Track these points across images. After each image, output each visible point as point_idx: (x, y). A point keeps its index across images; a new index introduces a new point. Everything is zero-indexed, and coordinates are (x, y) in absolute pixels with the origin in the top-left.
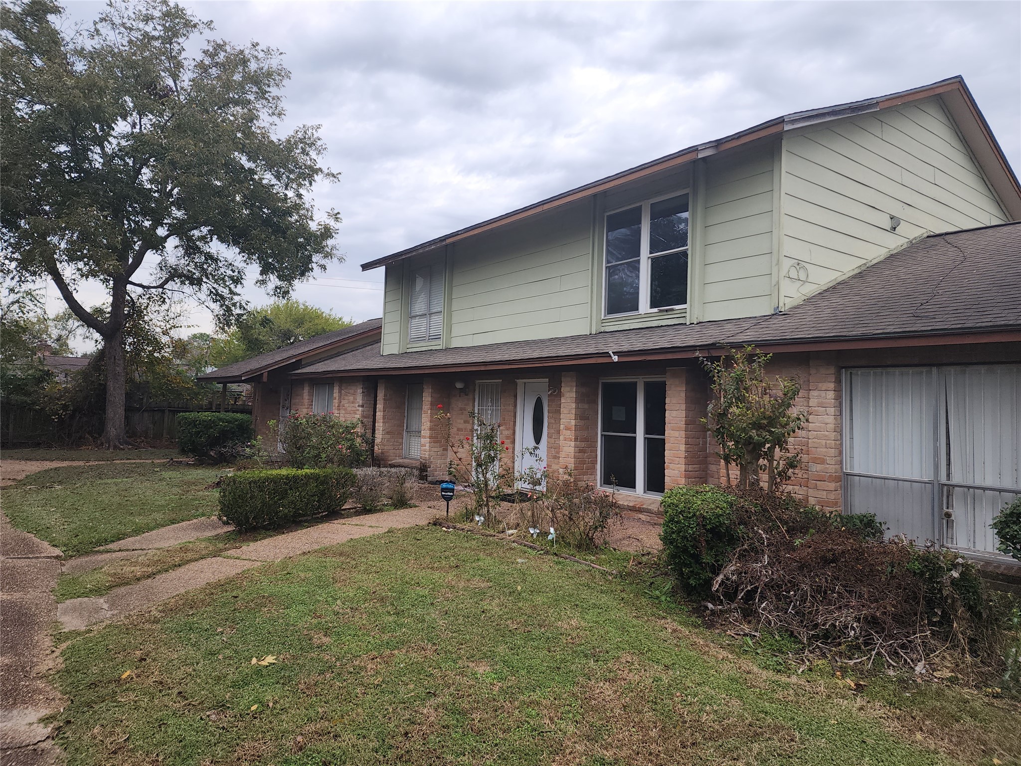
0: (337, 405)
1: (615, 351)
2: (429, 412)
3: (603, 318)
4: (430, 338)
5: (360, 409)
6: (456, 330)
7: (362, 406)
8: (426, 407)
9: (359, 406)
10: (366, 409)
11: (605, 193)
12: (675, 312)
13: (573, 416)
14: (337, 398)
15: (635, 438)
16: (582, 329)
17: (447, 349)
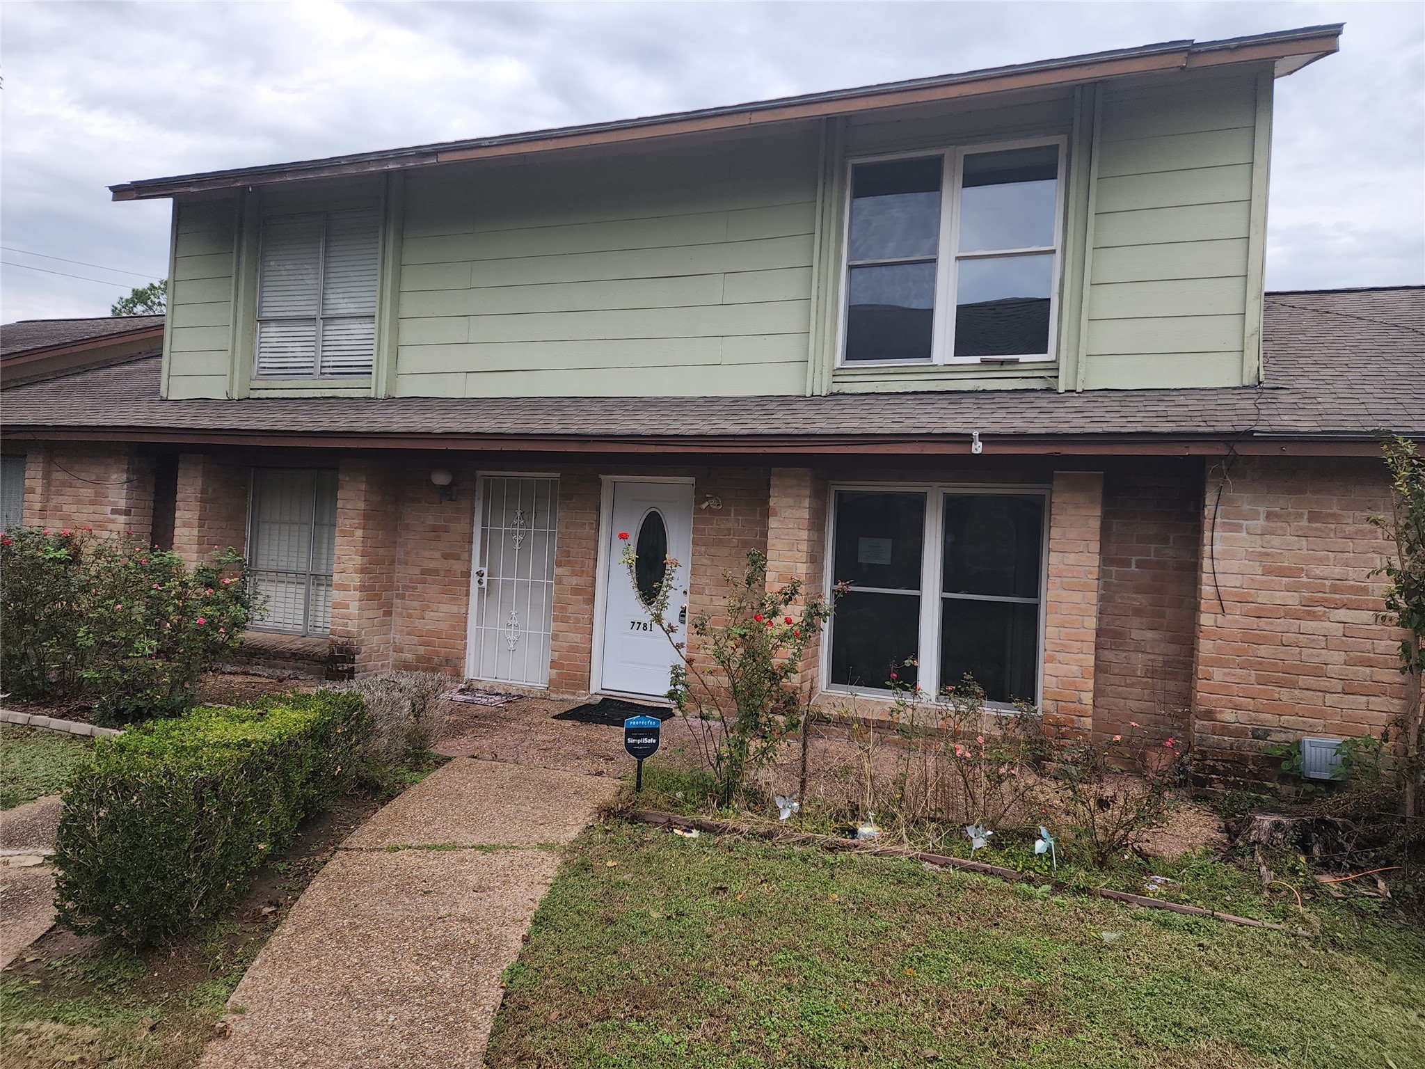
0: (38, 506)
1: (985, 431)
2: (359, 533)
3: (838, 365)
4: (324, 371)
5: (122, 519)
6: (409, 361)
7: (127, 512)
8: (348, 522)
9: (114, 512)
10: (134, 519)
11: (847, 118)
12: (1020, 367)
13: (803, 557)
14: (39, 490)
15: (918, 598)
16: (784, 383)
17: (389, 400)
